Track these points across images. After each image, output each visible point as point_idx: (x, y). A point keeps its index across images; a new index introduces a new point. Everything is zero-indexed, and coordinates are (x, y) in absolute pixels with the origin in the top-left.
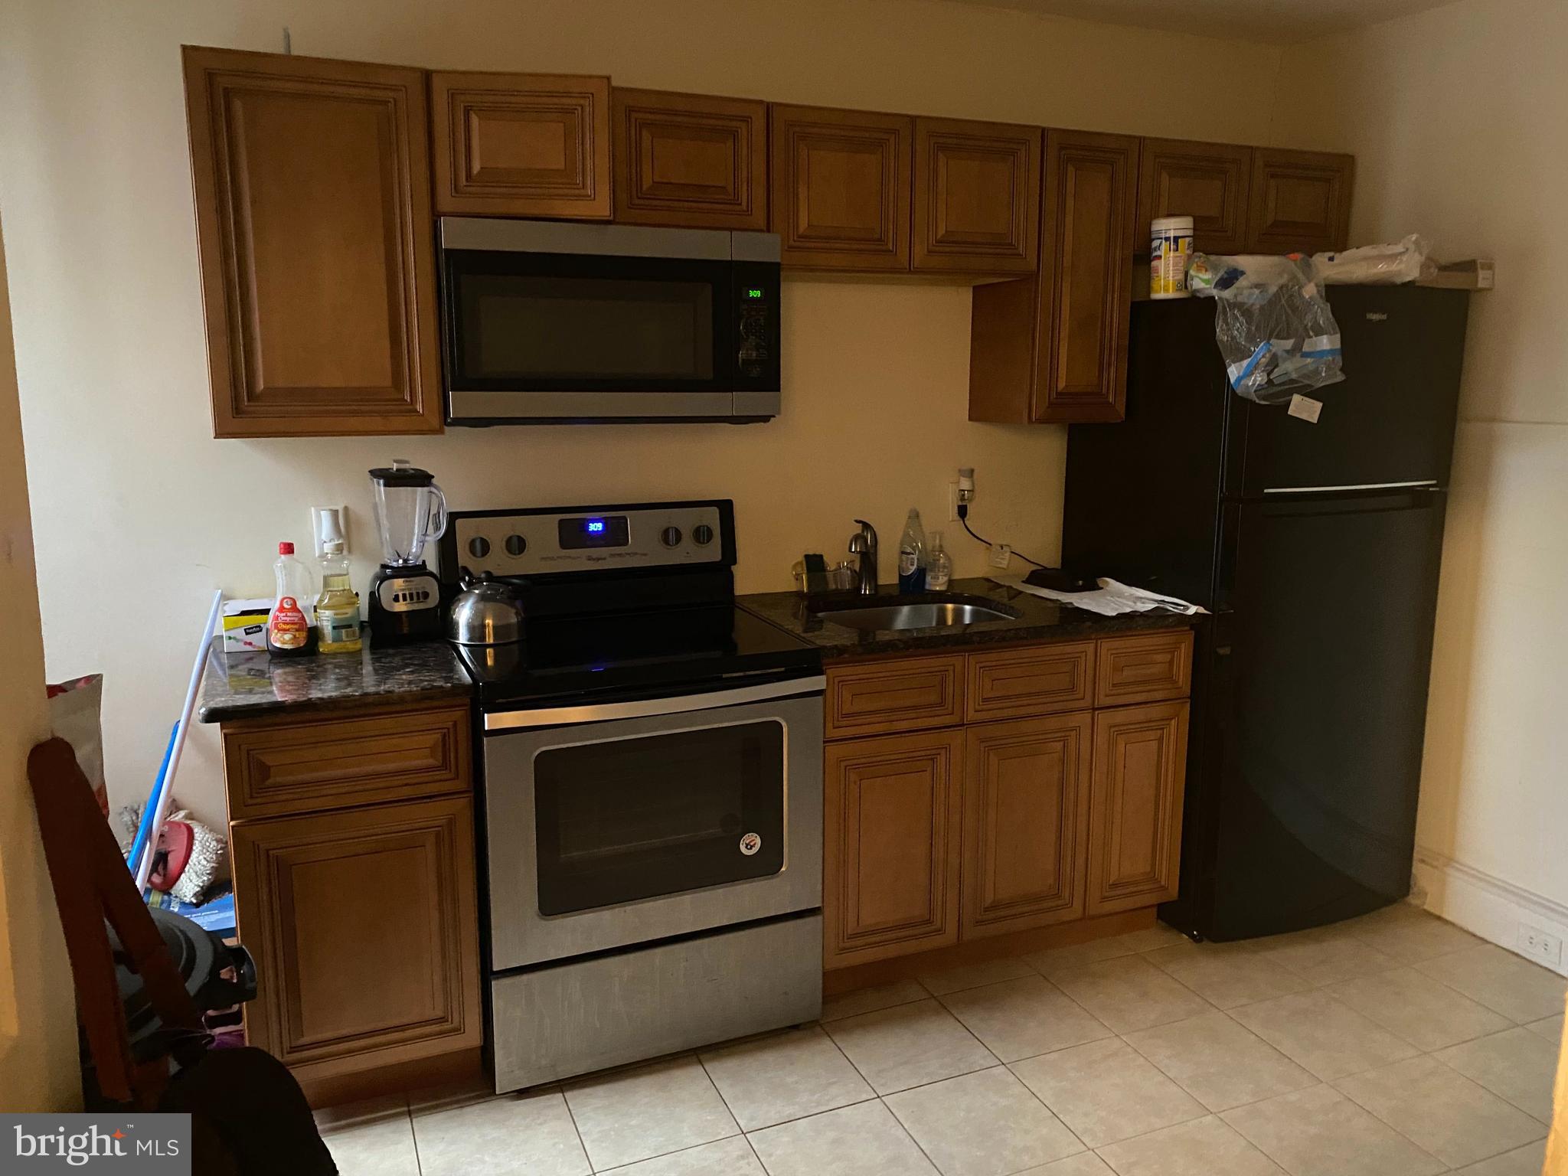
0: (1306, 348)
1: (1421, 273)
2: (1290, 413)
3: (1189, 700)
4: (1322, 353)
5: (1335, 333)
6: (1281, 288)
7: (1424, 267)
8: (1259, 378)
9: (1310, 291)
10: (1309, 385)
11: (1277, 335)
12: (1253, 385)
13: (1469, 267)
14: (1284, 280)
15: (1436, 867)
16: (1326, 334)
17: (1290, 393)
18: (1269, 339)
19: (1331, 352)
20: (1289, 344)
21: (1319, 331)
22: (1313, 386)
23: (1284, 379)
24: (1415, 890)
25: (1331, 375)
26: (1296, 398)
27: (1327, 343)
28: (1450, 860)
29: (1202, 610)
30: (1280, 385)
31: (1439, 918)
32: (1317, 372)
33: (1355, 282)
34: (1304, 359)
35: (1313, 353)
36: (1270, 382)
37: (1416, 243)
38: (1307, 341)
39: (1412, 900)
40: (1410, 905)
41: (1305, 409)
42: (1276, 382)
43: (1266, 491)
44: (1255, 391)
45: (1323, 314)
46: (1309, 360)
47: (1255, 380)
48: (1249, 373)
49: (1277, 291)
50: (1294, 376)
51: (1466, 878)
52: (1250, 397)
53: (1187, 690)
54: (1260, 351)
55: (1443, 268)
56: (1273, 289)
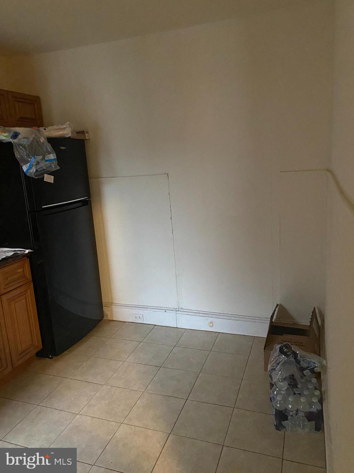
0: (46, 159)
1: (72, 134)
2: (44, 180)
3: (32, 282)
4: (51, 160)
5: (54, 153)
6: (34, 138)
7: (72, 133)
8: (34, 170)
9: (42, 140)
10: (49, 170)
11: (37, 154)
12: (33, 172)
13: (83, 132)
14: (34, 136)
15: (109, 307)
16: (51, 154)
17: (43, 174)
18: (34, 156)
19: (54, 159)
20: (41, 157)
21: (50, 153)
22: (50, 171)
23: (41, 169)
24: (105, 315)
25: (55, 167)
26: (46, 175)
27: (52, 156)
28: (112, 304)
29: (30, 251)
30: (40, 171)
31: (113, 320)
32: (51, 166)
33: (54, 137)
34: (45, 162)
35: (48, 160)
36: (37, 170)
37: (69, 124)
38: (46, 156)
39: (105, 318)
40: (104, 320)
41: (49, 179)
42: (39, 170)
43: (43, 207)
44: (34, 174)
45: (49, 147)
46: (48, 162)
47: (33, 170)
48: (30, 168)
49: (33, 140)
50: (45, 168)
51: (117, 307)
52: (32, 176)
53: (31, 279)
54: (33, 160)
55: (77, 133)
56: (31, 139)
